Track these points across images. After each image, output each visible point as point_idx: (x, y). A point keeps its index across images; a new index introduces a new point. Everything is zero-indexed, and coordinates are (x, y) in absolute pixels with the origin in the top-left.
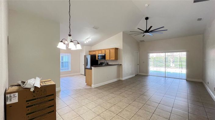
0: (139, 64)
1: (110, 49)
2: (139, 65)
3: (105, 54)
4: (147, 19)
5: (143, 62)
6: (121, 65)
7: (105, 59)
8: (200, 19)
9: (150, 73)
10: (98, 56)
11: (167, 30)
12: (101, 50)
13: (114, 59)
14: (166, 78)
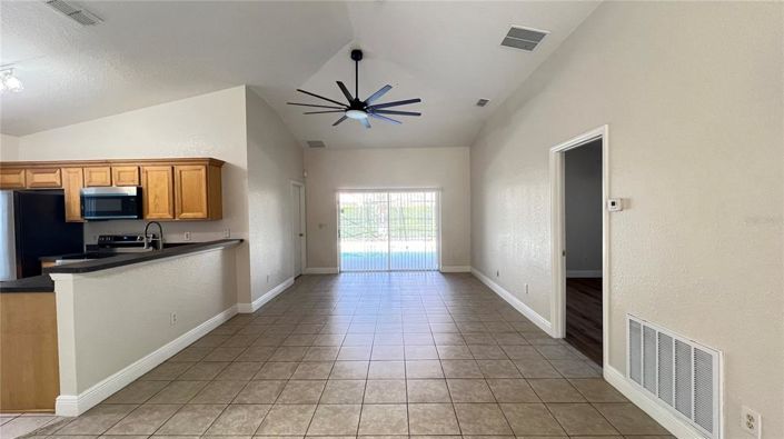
0: (303, 232)
1: (173, 164)
2: (303, 238)
3: (140, 190)
4: (357, 55)
5: (321, 226)
6: (242, 241)
7: (141, 216)
8: (482, 103)
9: (343, 264)
10: (83, 198)
11: (419, 114)
12: (106, 163)
13: (202, 214)
14: (393, 274)
